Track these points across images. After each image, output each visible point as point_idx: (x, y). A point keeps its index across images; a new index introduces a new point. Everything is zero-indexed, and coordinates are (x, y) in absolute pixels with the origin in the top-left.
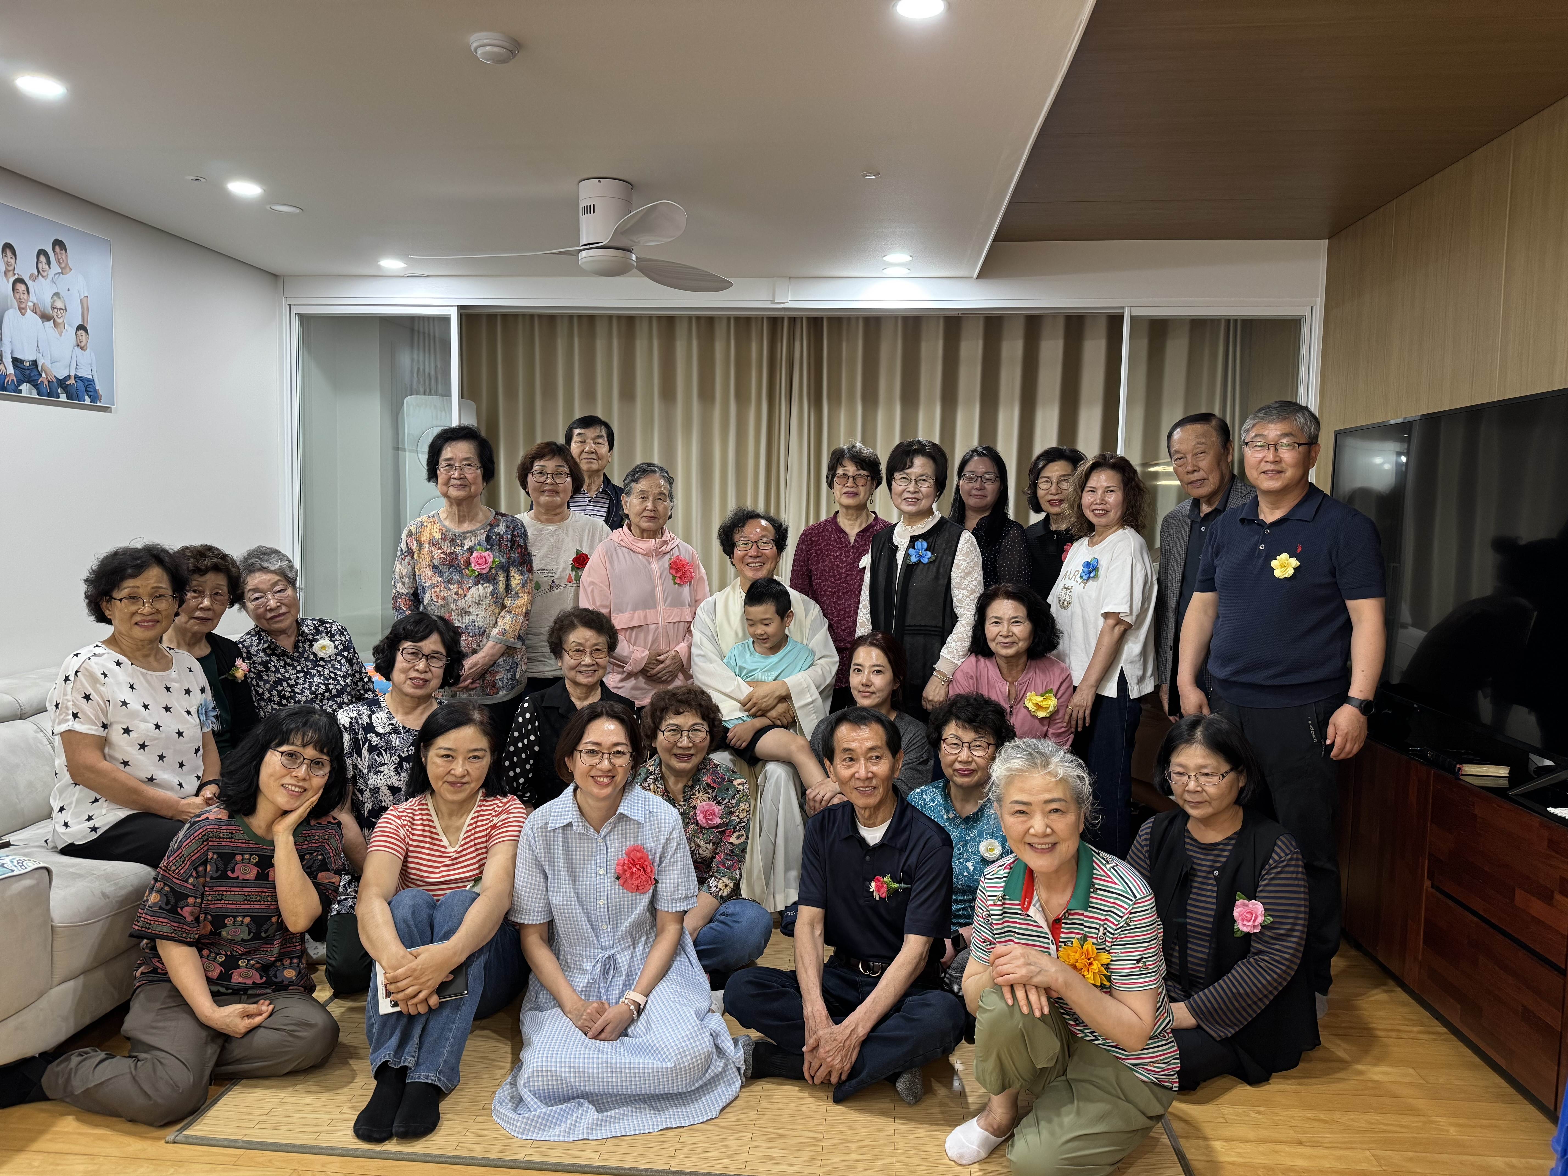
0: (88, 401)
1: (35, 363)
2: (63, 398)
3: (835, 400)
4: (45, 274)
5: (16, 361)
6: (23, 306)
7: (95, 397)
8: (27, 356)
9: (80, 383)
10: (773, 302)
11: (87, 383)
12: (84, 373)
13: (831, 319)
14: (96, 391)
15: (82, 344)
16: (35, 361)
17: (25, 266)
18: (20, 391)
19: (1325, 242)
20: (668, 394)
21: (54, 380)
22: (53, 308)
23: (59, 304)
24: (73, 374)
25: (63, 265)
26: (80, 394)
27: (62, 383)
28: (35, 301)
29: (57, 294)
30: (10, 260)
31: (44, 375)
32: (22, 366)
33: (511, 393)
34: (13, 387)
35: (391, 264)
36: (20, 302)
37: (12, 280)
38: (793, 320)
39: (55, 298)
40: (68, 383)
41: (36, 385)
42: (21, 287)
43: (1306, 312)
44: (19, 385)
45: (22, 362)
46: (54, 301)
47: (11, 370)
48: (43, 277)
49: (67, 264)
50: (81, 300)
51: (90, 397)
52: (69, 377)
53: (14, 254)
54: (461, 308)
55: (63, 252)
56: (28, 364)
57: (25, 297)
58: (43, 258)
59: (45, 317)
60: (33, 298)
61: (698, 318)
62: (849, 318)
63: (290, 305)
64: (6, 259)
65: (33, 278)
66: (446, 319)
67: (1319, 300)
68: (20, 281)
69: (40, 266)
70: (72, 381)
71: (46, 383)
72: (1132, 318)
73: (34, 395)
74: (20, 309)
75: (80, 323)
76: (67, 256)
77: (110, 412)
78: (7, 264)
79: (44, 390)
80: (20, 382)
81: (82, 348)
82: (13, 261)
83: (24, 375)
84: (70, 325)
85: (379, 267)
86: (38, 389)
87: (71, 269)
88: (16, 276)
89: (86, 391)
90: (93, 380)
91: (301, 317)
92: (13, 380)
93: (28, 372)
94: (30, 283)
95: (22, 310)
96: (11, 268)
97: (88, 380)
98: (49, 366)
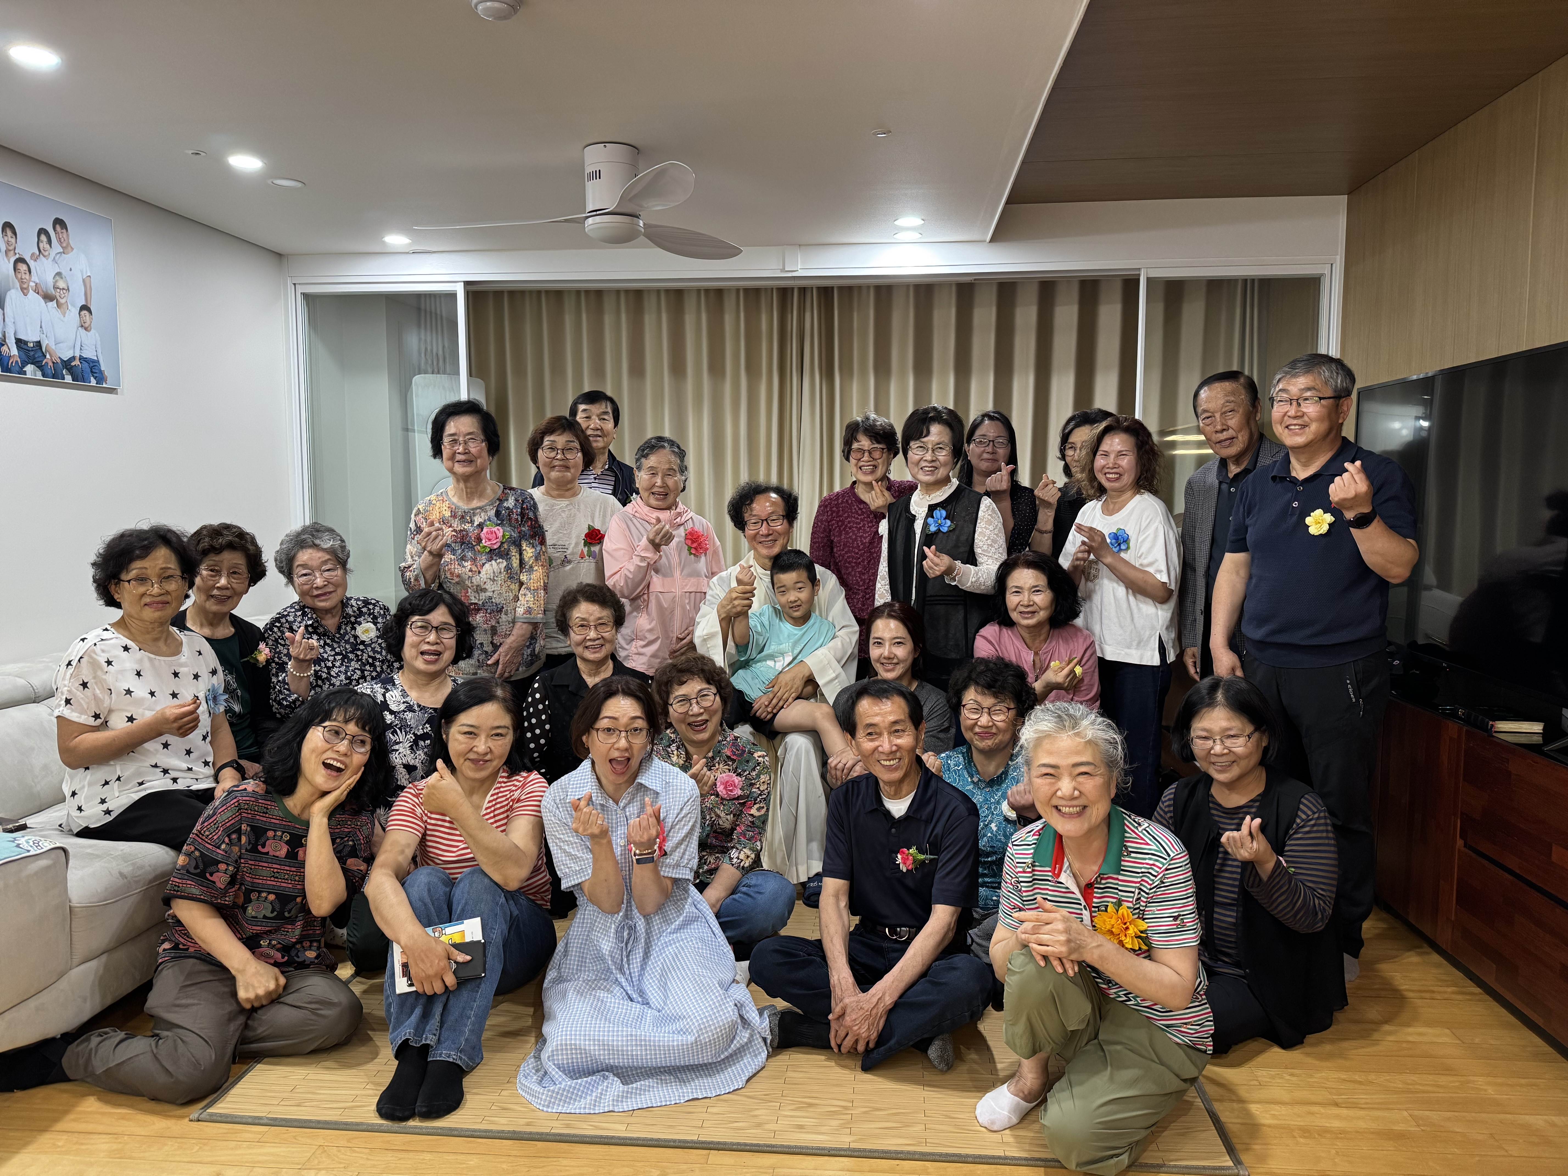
0: (93, 382)
1: (38, 344)
2: (68, 379)
3: (847, 371)
4: (46, 254)
5: (19, 342)
6: (25, 286)
7: (101, 378)
8: (31, 337)
9: (86, 365)
10: (783, 270)
11: (92, 365)
12: (89, 354)
13: (841, 288)
14: (101, 372)
15: (86, 325)
16: (39, 342)
17: (27, 245)
18: (25, 373)
19: (1346, 196)
20: (678, 368)
21: (59, 361)
22: (55, 288)
23: (61, 284)
24: (77, 355)
25: (64, 245)
26: (86, 376)
27: (67, 364)
28: (38, 281)
29: (59, 274)
30: (10, 239)
31: (48, 356)
32: (25, 347)
33: (520, 371)
34: (17, 369)
35: (396, 240)
36: (21, 281)
37: (13, 260)
38: (803, 290)
39: (57, 278)
40: (73, 364)
41: (40, 367)
42: (22, 267)
43: (1327, 272)
44: (24, 367)
45: (26, 343)
46: (56, 281)
47: (14, 351)
48: (44, 256)
49: (68, 244)
50: (84, 280)
51: (95, 378)
52: (74, 358)
53: (15, 233)
54: (467, 284)
55: (64, 231)
56: (31, 345)
57: (27, 276)
58: (43, 238)
59: (48, 298)
60: (35, 278)
61: (707, 291)
62: (860, 288)
63: (295, 284)
64: (6, 238)
65: (35, 258)
66: (453, 296)
67: (1338, 257)
68: (21, 260)
69: (41, 245)
70: (76, 362)
71: (51, 364)
72: (1149, 280)
73: (39, 376)
74: (22, 289)
75: (84, 303)
76: (68, 235)
77: (117, 394)
78: (8, 243)
79: (49, 372)
80: (24, 364)
81: (86, 329)
82: (13, 240)
83: (28, 357)
84: (73, 305)
85: (384, 242)
86: (42, 370)
87: (73, 249)
88: (17, 256)
89: (92, 372)
90: (98, 361)
91: (306, 296)
92: (17, 362)
93: (32, 353)
94: (32, 263)
95: (24, 291)
96: (11, 248)
97: (93, 361)
98: (53, 347)
